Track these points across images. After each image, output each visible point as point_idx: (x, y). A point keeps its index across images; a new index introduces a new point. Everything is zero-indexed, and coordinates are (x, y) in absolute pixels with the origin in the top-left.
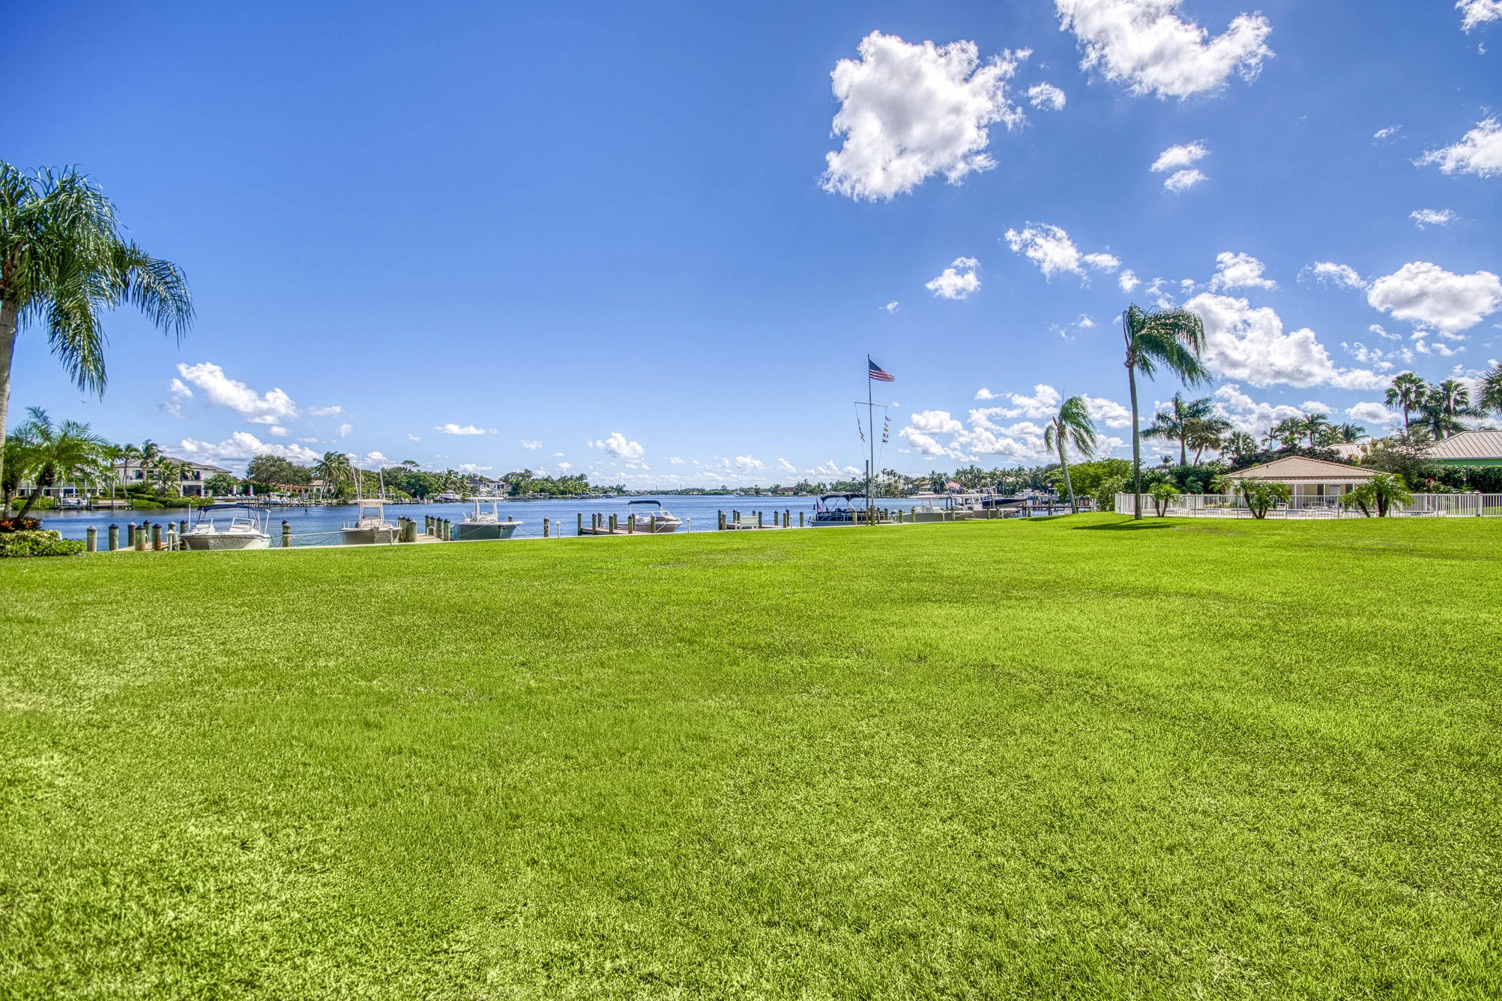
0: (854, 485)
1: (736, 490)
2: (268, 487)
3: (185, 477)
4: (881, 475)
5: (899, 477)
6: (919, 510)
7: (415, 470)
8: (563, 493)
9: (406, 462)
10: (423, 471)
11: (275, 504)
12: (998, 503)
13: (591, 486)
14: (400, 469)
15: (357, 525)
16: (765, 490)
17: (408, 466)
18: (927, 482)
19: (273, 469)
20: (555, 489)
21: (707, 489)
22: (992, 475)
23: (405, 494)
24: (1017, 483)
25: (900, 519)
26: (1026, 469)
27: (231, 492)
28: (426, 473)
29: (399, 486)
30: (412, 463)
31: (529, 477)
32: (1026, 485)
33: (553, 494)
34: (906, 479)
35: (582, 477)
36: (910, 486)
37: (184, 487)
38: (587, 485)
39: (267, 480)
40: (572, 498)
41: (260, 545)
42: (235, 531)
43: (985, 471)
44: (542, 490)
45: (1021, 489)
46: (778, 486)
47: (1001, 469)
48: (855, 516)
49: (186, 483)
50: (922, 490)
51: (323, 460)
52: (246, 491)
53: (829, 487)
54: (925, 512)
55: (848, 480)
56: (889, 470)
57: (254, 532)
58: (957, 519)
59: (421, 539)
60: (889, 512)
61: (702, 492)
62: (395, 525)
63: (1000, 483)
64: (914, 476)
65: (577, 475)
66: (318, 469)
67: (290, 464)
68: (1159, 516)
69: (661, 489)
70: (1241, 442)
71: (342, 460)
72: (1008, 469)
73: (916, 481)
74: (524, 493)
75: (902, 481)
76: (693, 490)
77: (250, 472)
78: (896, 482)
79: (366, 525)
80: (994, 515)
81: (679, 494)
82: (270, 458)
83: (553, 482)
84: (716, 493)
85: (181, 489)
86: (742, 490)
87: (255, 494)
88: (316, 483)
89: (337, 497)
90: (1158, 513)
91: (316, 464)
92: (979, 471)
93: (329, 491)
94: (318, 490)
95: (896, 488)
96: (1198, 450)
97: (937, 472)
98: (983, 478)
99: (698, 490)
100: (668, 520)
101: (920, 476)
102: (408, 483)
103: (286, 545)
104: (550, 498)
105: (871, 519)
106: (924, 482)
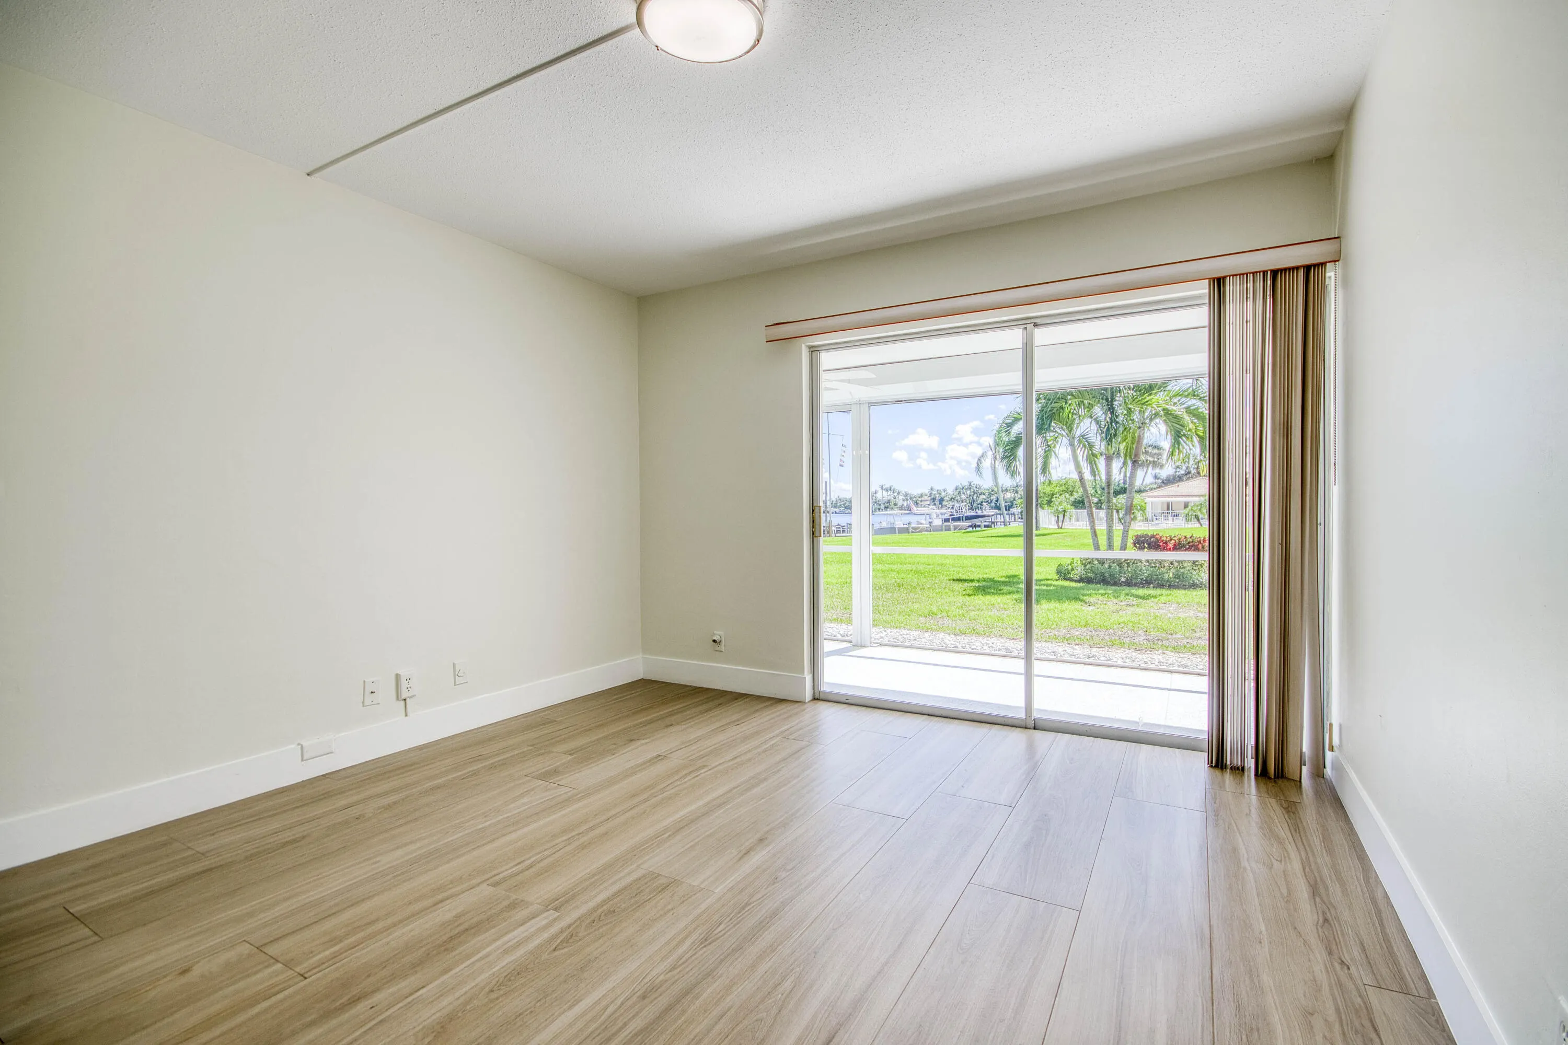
4: (880, 491)
12: (968, 518)
36: (910, 502)
56: (887, 485)
68: (1058, 528)
73: (915, 496)
75: (901, 497)
78: (895, 498)
80: (948, 529)
90: (1058, 525)
97: (934, 488)
101: (919, 491)
105: (828, 532)
106: (923, 499)
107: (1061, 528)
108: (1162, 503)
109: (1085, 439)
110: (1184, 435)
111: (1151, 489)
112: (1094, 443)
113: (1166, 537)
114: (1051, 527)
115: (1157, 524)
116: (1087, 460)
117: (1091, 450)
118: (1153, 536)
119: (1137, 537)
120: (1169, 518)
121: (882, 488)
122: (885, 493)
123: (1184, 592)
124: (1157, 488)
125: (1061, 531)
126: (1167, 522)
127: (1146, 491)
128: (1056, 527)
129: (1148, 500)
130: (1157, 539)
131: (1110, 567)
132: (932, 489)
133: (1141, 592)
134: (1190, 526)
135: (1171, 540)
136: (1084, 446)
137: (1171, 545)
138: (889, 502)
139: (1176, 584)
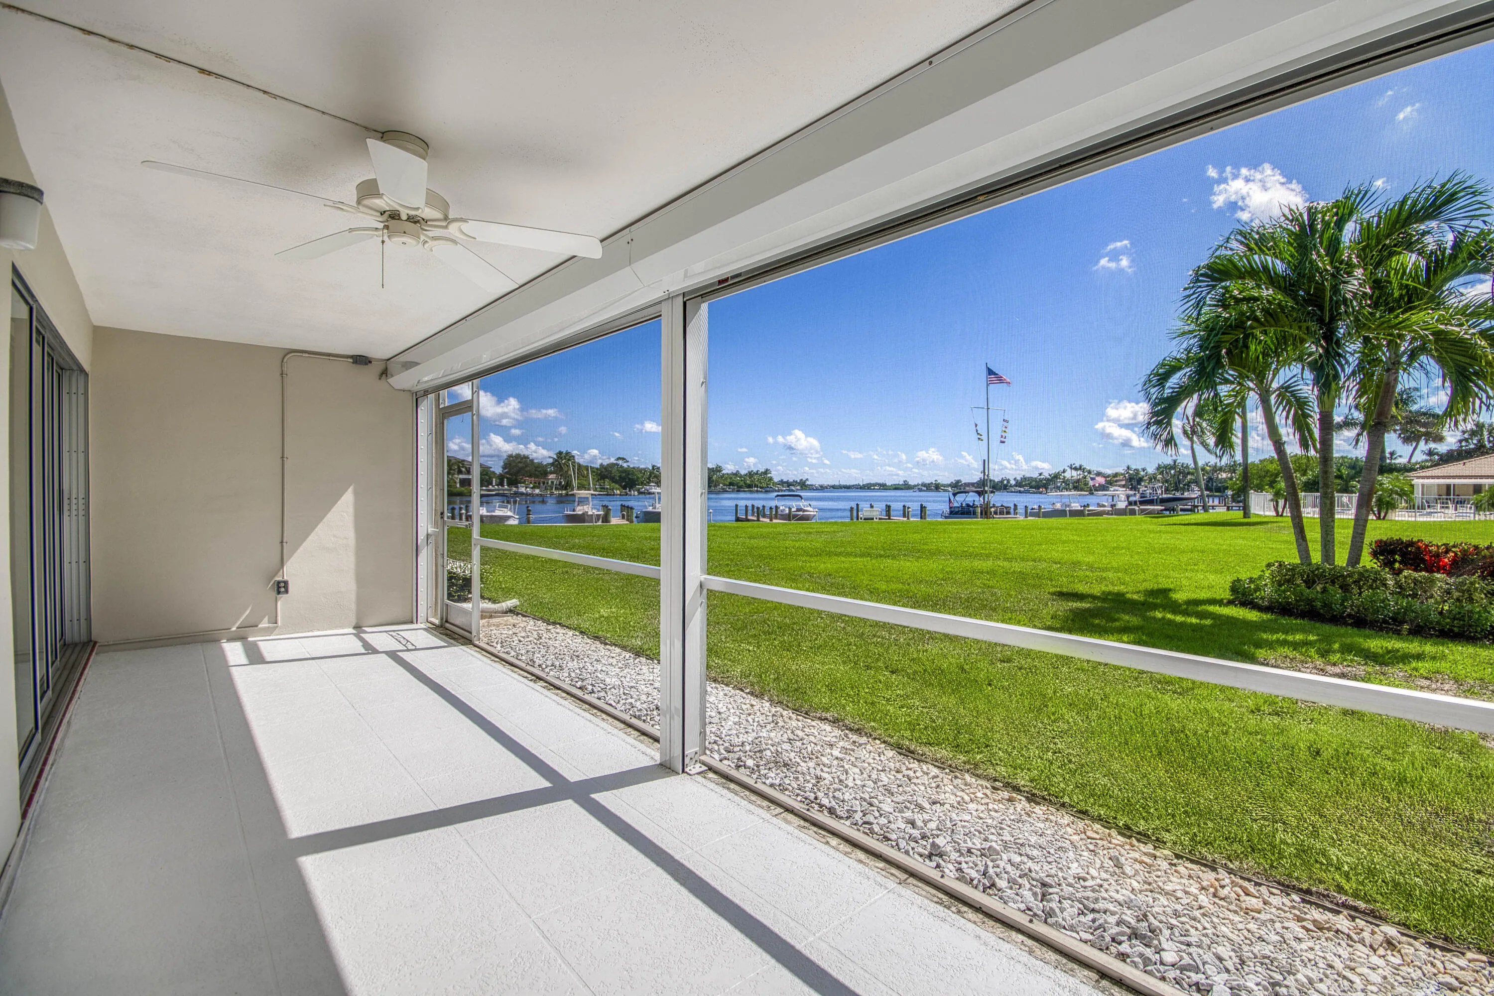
0: (1041, 480)
1: (918, 485)
2: (516, 479)
3: (460, 472)
4: (1069, 470)
7: (625, 465)
8: (750, 486)
9: (619, 459)
10: (632, 466)
11: (522, 494)
13: (776, 480)
14: (613, 465)
15: (574, 510)
16: (944, 486)
17: (620, 462)
19: (520, 465)
20: (742, 483)
21: (889, 483)
23: (617, 486)
27: (491, 484)
28: (634, 468)
29: (613, 480)
30: (623, 459)
31: (720, 471)
33: (741, 487)
35: (767, 472)
37: (460, 479)
38: (771, 479)
39: (518, 472)
40: (757, 491)
41: (513, 522)
42: (498, 513)
44: (731, 484)
46: (958, 482)
48: (978, 510)
49: (461, 476)
51: (555, 457)
52: (501, 484)
53: (1013, 482)
55: (1035, 475)
56: (1077, 465)
57: (509, 514)
59: (615, 521)
61: (883, 487)
62: (598, 511)
63: (1210, 479)
65: (762, 470)
66: (552, 464)
67: (532, 461)
68: (1278, 515)
69: (843, 483)
70: (1485, 433)
71: (569, 456)
74: (715, 486)
76: (875, 485)
77: (504, 468)
79: (579, 510)
80: (1131, 513)
81: (861, 488)
82: (518, 456)
83: (741, 476)
84: (896, 488)
85: (458, 481)
86: (924, 485)
87: (508, 485)
88: (551, 476)
89: (566, 489)
91: (551, 461)
93: (561, 483)
94: (552, 482)
96: (1414, 444)
97: (1134, 467)
98: (1189, 473)
99: (880, 485)
100: (805, 511)
102: (620, 477)
103: (529, 522)
104: (738, 491)
105: (986, 514)
106: (1117, 478)
107: (1282, 515)
108: (1439, 485)
109: (1289, 392)
110: (1476, 374)
111: (1422, 468)
112: (1306, 398)
113: (1438, 547)
114: (1267, 513)
115: (1430, 514)
116: (1294, 424)
117: (1302, 410)
118: (1411, 543)
119: (1379, 543)
120: (1450, 506)
121: (1071, 468)
122: (1074, 473)
123: (1470, 650)
124: (1431, 466)
125: (1280, 519)
126: (1446, 511)
127: (1416, 470)
128: (1274, 514)
129: (1416, 481)
130: (1419, 548)
131: (1324, 590)
132: (1128, 468)
133: (1376, 644)
134: (1482, 518)
135: (1447, 552)
136: (1289, 402)
137: (1446, 560)
138: (1078, 481)
139: (1456, 629)
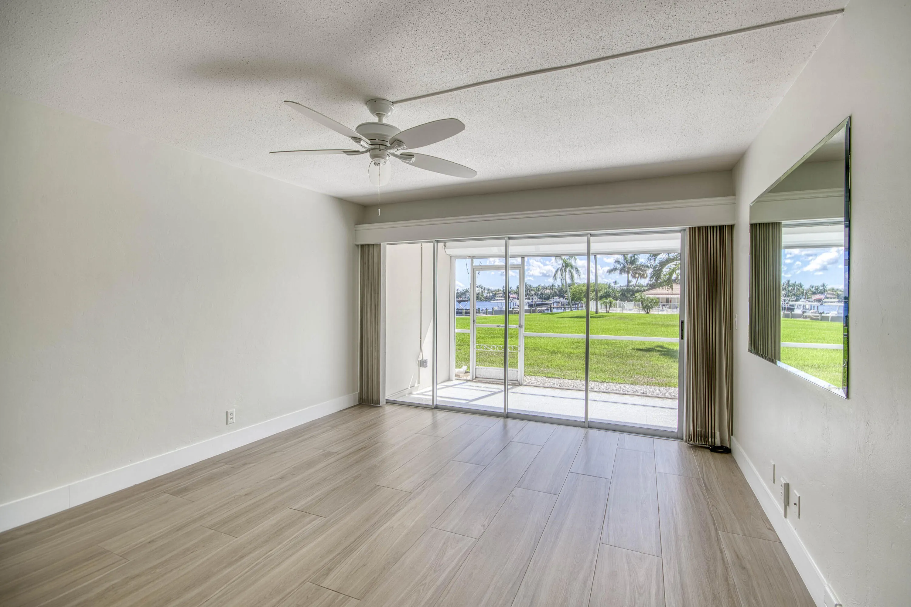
5: (484, 289)
6: (496, 308)
12: (538, 305)
18: (501, 292)
22: (538, 289)
24: (551, 294)
25: (486, 313)
26: (556, 285)
32: (555, 295)
34: (488, 290)
36: (491, 294)
43: (533, 286)
45: (553, 297)
47: (542, 285)
48: (464, 311)
50: (497, 297)
54: (499, 310)
58: (515, 313)
60: (481, 309)
63: (541, 294)
64: (493, 288)
68: (607, 312)
72: (546, 285)
73: (494, 291)
75: (486, 291)
78: (482, 292)
80: (534, 311)
90: (607, 310)
92: (530, 286)
95: (482, 296)
98: (532, 290)
101: (497, 288)
106: (499, 292)
